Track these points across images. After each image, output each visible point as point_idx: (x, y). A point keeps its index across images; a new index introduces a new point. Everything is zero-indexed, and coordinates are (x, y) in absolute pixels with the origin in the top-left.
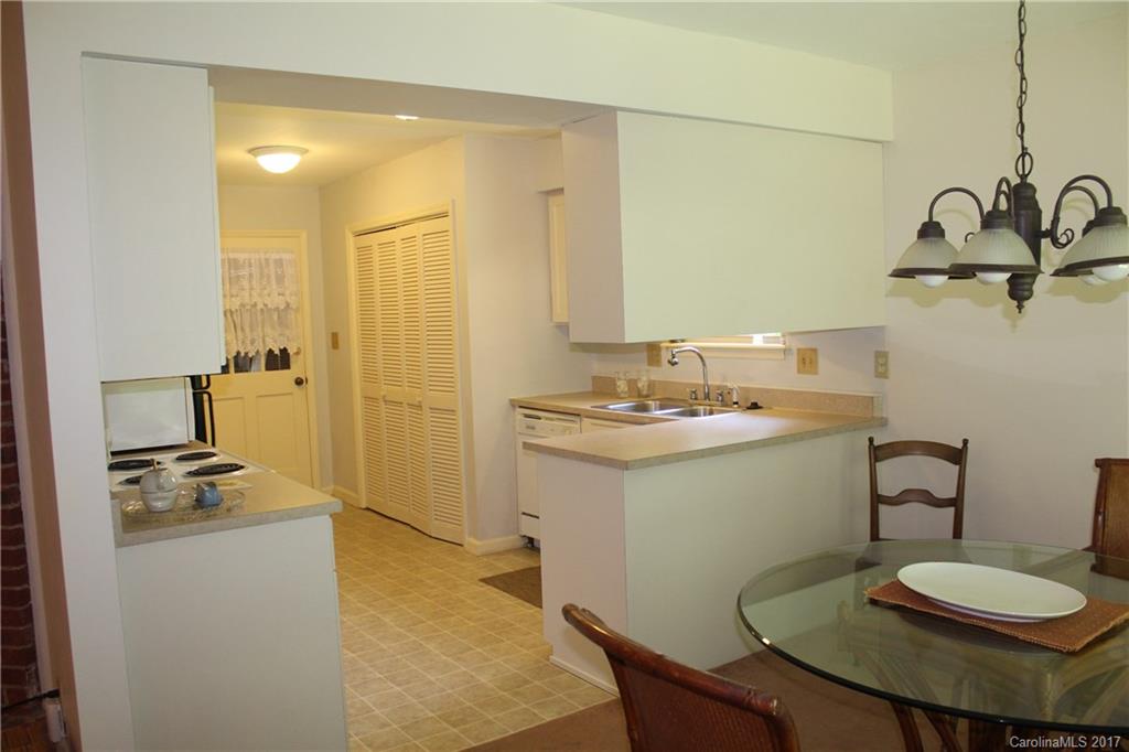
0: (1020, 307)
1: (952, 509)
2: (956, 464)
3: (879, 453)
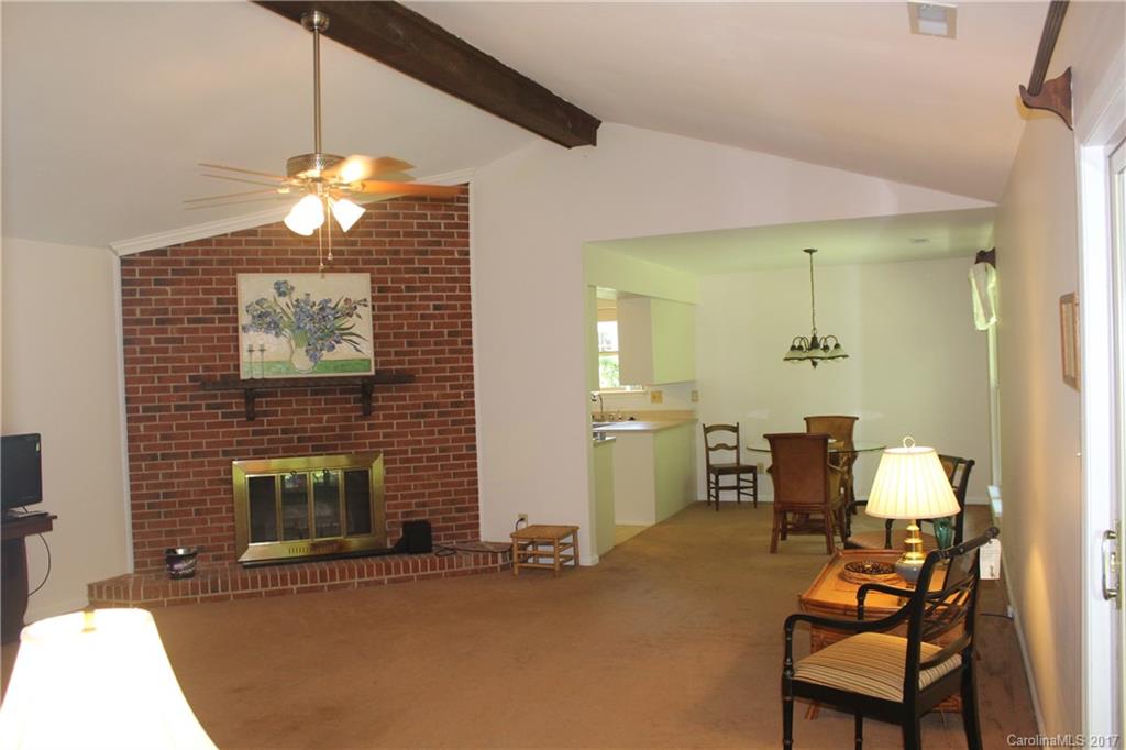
0: (815, 367)
1: (736, 450)
2: (735, 432)
3: (707, 430)
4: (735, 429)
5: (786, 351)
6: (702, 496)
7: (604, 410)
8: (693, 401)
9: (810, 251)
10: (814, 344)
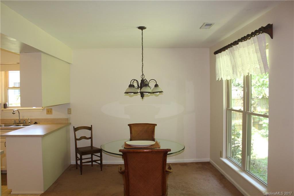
0: (143, 98)
1: (90, 139)
2: (90, 130)
3: (76, 130)
4: (90, 129)
5: (126, 87)
6: (73, 162)
7: (21, 118)
8: (69, 114)
9: (142, 28)
10: (144, 84)
